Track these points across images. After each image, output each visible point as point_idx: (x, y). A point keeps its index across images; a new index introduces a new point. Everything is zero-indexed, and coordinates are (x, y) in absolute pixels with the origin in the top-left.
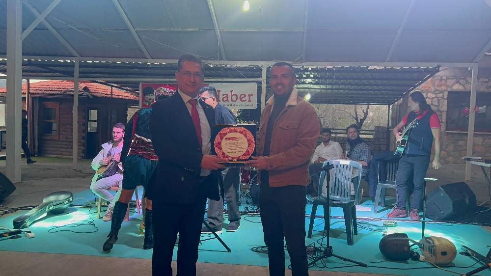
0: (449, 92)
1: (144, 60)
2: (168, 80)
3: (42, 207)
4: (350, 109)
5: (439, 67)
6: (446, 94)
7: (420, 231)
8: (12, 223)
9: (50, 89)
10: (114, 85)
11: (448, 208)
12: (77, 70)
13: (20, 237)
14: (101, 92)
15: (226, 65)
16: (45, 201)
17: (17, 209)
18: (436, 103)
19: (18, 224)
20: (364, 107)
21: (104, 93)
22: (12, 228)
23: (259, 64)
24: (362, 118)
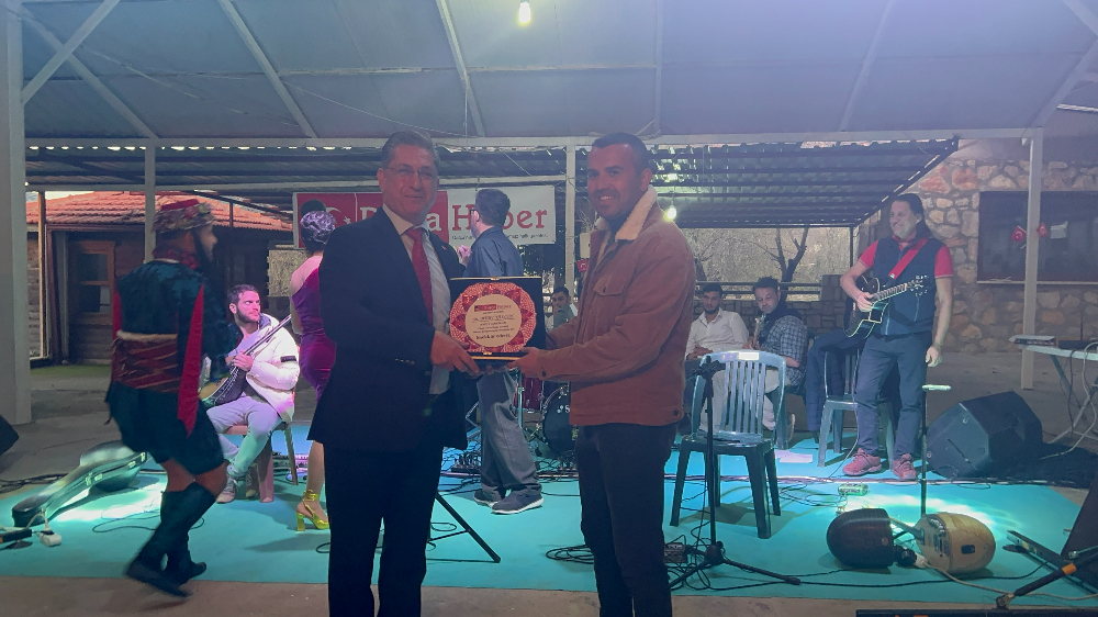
0: (983, 195)
1: (301, 142)
2: (355, 184)
3: (76, 478)
4: (765, 237)
5: (956, 139)
6: (976, 199)
7: (917, 502)
8: (11, 513)
9: (93, 212)
10: (235, 198)
11: (979, 448)
12: (150, 167)
13: (30, 544)
15: (485, 148)
16: (84, 463)
17: (23, 483)
18: (954, 220)
19: (26, 516)
20: (798, 233)
22: (10, 526)
23: (558, 143)
24: (793, 257)
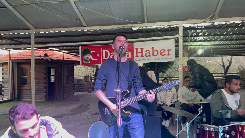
1: (82, 28)
2: (101, 42)
14: (56, 57)
15: (147, 27)
20: (229, 58)
21: (58, 57)
24: (228, 65)
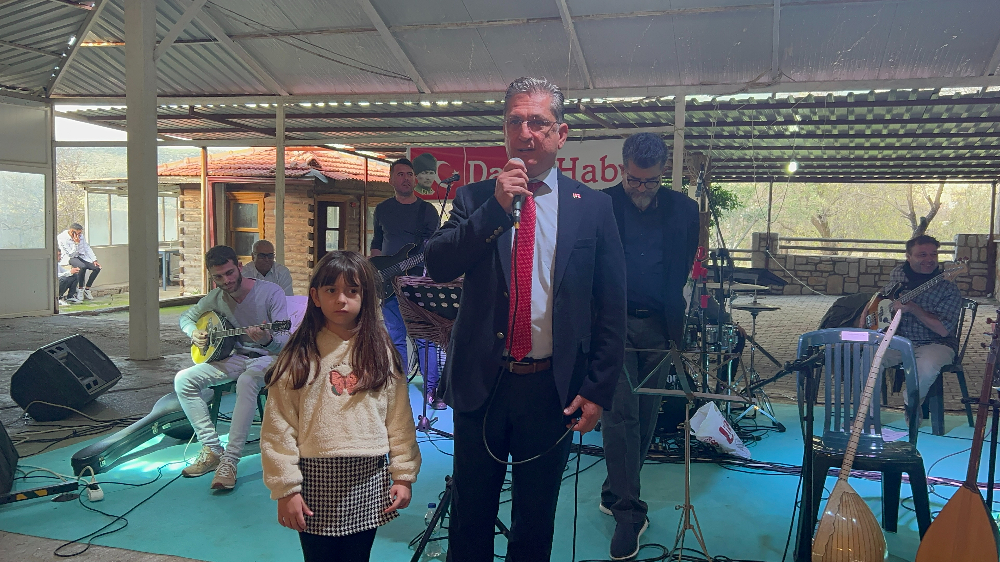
1: (415, 97)
4: (896, 193)
8: (70, 462)
10: (369, 153)
12: (280, 123)
14: (344, 170)
19: (83, 465)
20: (932, 189)
21: (351, 171)
23: (667, 93)
24: (926, 215)
